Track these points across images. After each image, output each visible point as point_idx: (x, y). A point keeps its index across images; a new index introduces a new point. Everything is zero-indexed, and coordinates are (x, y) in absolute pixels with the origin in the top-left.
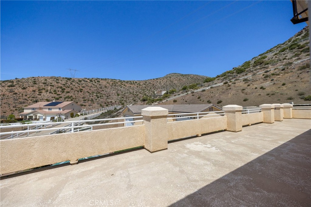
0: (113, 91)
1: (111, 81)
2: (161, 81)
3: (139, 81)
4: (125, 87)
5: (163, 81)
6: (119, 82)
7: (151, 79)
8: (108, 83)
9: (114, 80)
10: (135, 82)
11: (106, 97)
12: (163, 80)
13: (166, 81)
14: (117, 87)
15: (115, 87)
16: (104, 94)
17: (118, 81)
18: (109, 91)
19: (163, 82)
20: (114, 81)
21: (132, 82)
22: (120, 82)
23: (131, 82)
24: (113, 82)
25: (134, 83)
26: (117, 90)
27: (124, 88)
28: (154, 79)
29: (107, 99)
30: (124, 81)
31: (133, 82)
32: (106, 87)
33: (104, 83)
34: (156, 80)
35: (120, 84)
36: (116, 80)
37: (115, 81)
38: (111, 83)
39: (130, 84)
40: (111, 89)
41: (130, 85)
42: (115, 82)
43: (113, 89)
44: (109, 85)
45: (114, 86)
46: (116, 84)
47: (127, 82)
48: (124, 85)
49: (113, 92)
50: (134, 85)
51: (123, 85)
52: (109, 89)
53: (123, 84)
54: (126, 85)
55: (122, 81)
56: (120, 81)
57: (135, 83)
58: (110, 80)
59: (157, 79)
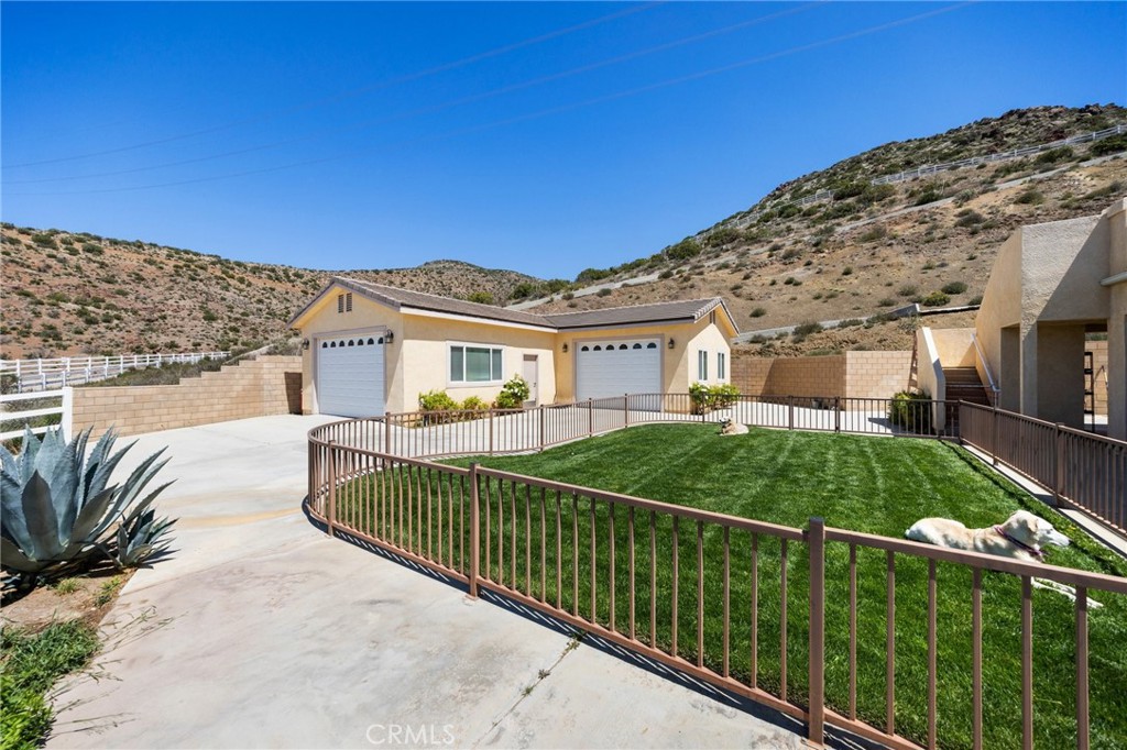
0: (183, 297)
1: (169, 256)
2: (405, 280)
3: (311, 271)
4: (243, 286)
5: (412, 281)
6: (213, 263)
7: (367, 271)
8: (151, 262)
9: (187, 252)
10: (295, 275)
11: (141, 325)
12: (414, 278)
13: (426, 284)
14: (201, 286)
15: (191, 284)
16: (126, 310)
17: (208, 259)
18: (162, 297)
19: (412, 285)
20: (186, 256)
21: (281, 273)
22: (218, 266)
23: (273, 270)
24: (181, 263)
25: (288, 277)
26: (202, 298)
27: (241, 291)
28: (377, 272)
29: (149, 334)
30: (239, 264)
31: (285, 272)
32: (140, 279)
33: (128, 262)
34: (384, 274)
35: (219, 274)
36: (196, 254)
37: (195, 258)
38: (172, 263)
39: (270, 277)
40: (171, 289)
41: (270, 284)
42: (191, 261)
43: (181, 289)
44: (159, 273)
45: (185, 280)
46: (199, 271)
47: (256, 270)
48: (242, 280)
49: (182, 303)
50: (290, 285)
51: (233, 277)
52: (161, 289)
53: (237, 276)
54: (251, 280)
55: (227, 261)
56: (218, 261)
57: (292, 278)
58: (165, 252)
59: (390, 272)
